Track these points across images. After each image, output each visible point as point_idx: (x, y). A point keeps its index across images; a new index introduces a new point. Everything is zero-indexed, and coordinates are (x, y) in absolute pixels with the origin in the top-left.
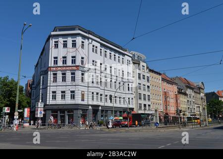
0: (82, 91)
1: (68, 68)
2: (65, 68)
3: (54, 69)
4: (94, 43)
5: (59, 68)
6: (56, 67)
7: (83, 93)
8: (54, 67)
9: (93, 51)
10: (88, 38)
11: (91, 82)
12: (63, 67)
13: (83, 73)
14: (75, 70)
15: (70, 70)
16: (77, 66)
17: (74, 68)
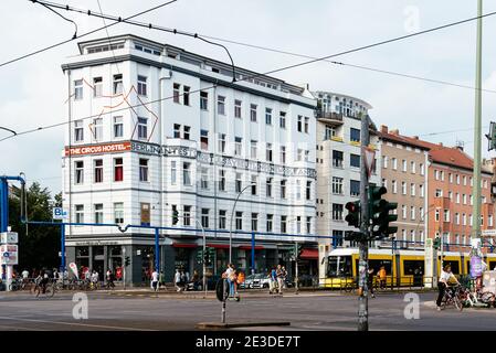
0: (142, 204)
1: (106, 148)
2: (99, 149)
3: (77, 151)
4: (178, 77)
5: (87, 150)
6: (81, 147)
7: (145, 207)
8: (77, 147)
10: (159, 66)
11: (169, 181)
12: (96, 145)
13: (146, 157)
14: (122, 152)
15: (112, 152)
16: (125, 143)
17: (120, 147)
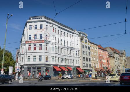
0: (46, 56)
1: (37, 42)
3: (29, 42)
4: (54, 26)
5: (32, 42)
7: (47, 57)
9: (53, 31)
10: (50, 23)
11: (52, 50)
12: (35, 41)
13: (47, 44)
14: (42, 43)
15: (39, 43)
16: (43, 41)
17: (41, 42)
